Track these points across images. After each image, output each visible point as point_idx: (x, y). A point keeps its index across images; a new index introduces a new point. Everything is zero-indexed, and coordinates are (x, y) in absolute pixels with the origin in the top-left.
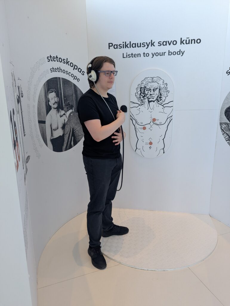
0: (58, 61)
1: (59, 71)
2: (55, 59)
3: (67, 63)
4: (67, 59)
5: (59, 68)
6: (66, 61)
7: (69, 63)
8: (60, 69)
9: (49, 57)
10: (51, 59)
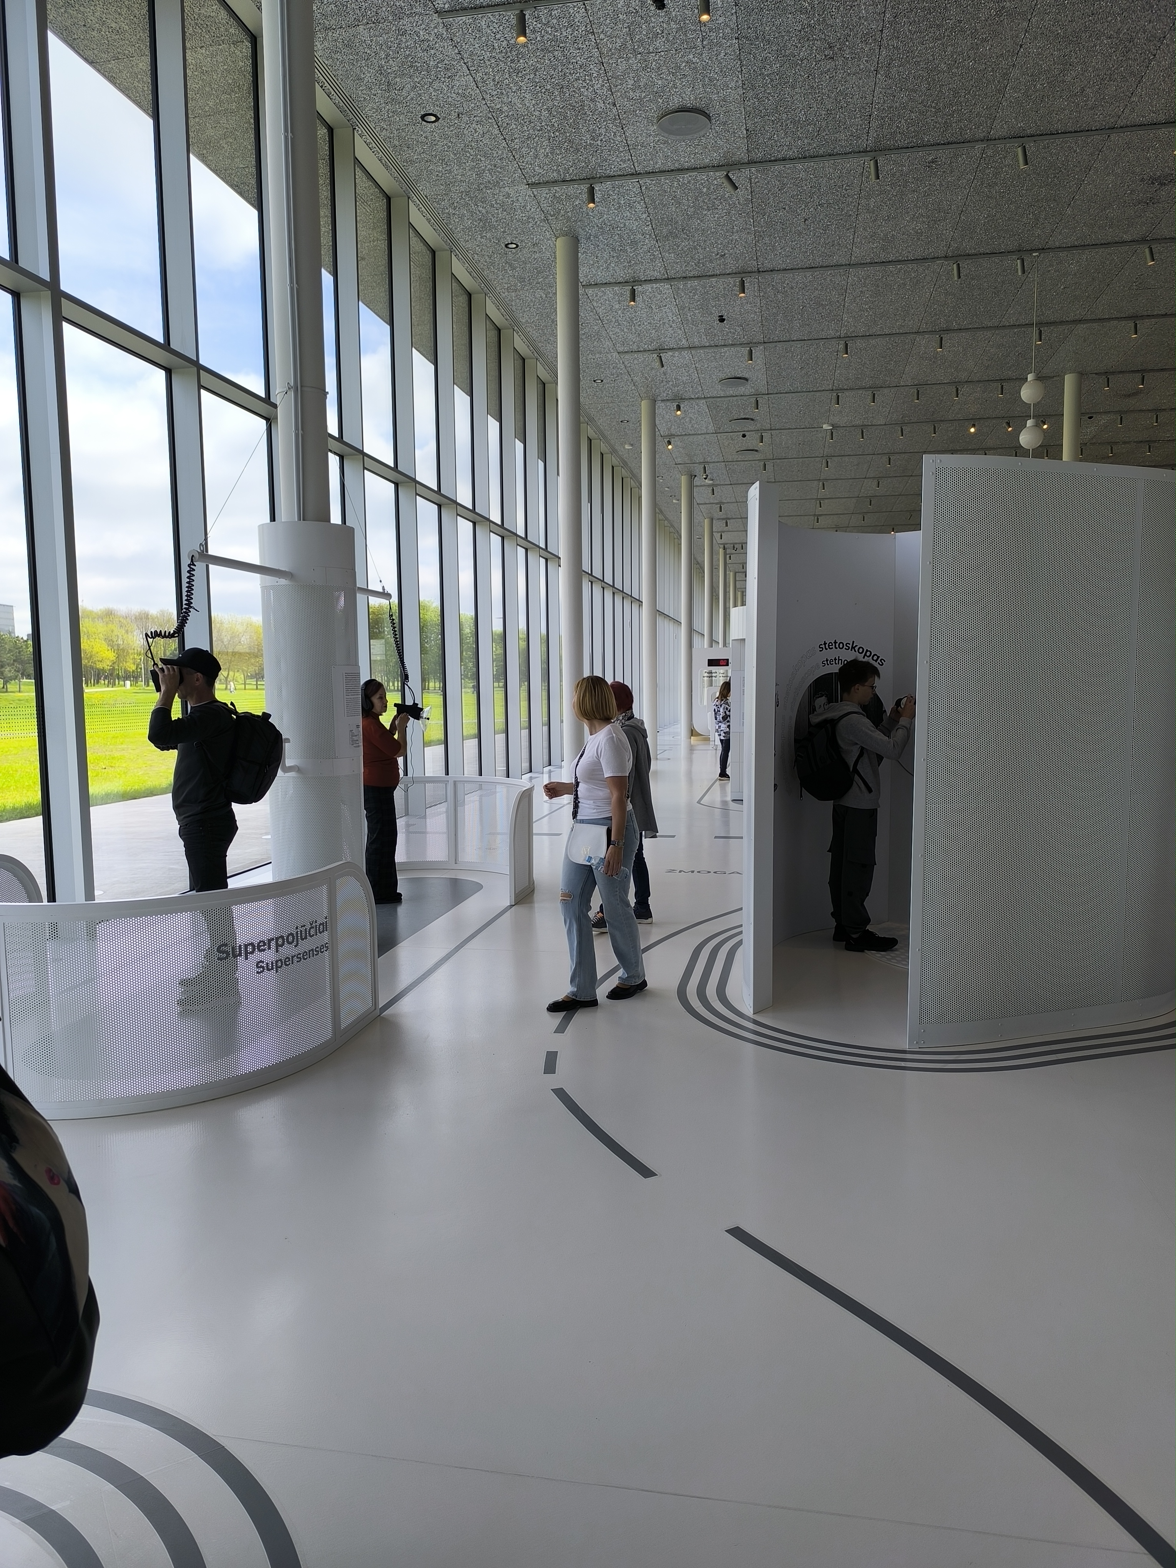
0: (836, 648)
1: (837, 662)
2: (832, 645)
3: (853, 648)
4: (853, 642)
5: (837, 658)
6: (850, 646)
7: (856, 649)
8: (839, 660)
9: (822, 645)
10: (825, 646)
